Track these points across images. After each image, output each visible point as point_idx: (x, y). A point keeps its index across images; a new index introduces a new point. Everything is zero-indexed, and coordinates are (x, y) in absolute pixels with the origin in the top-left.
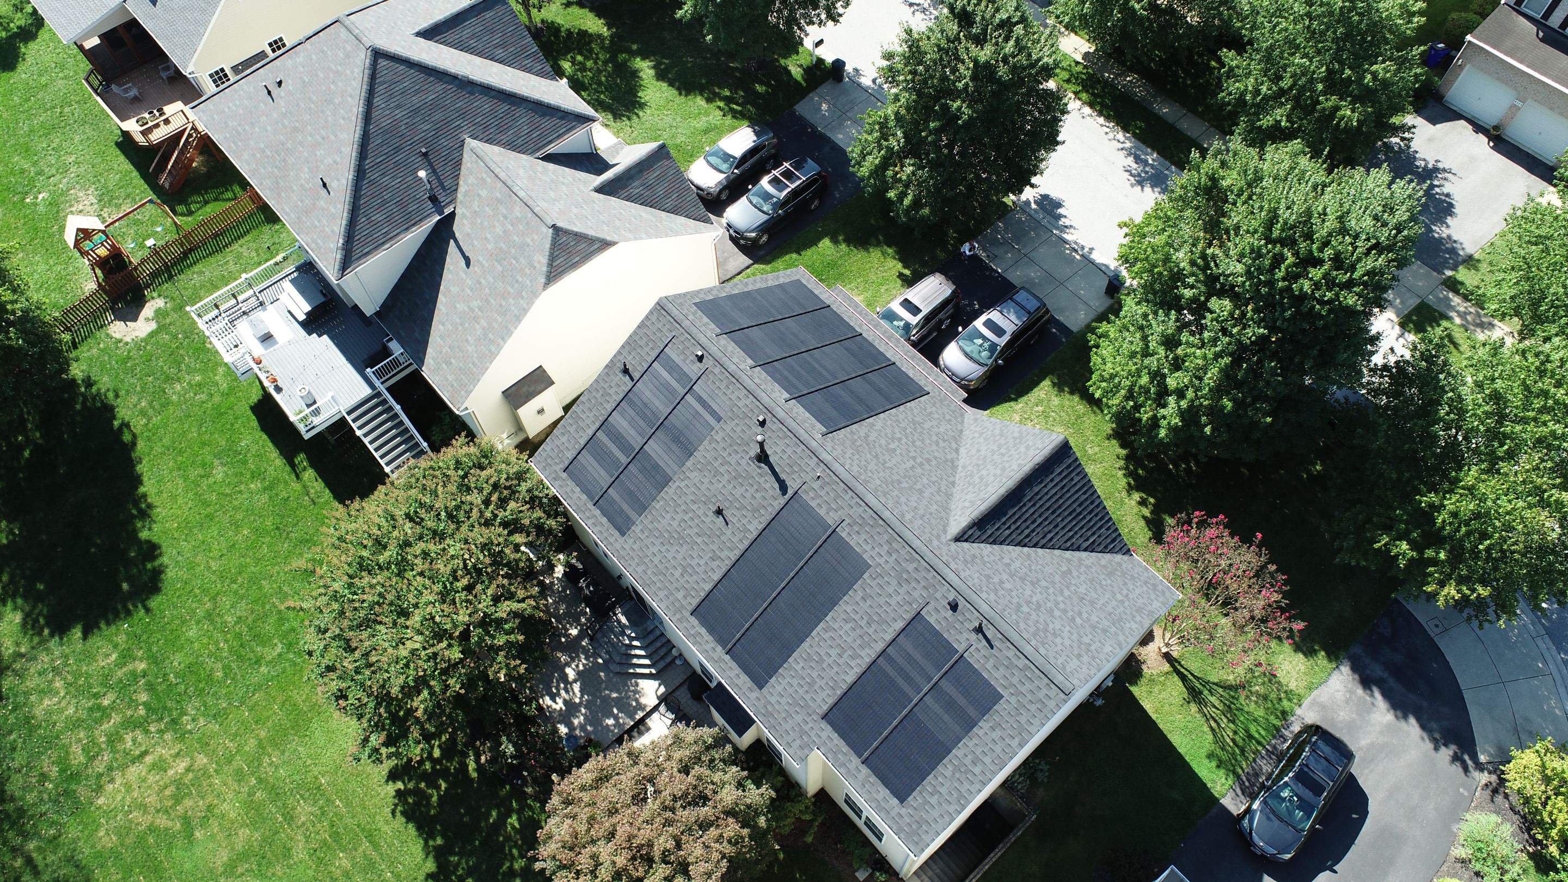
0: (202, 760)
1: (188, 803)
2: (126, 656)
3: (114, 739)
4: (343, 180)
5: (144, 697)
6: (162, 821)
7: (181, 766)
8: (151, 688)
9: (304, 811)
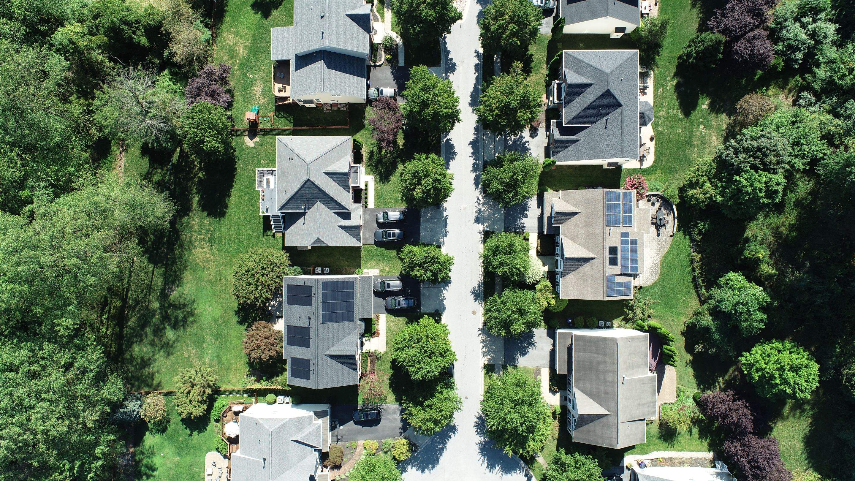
0: (212, 258)
1: (206, 264)
2: (210, 224)
3: (200, 241)
4: (289, 195)
5: (209, 236)
6: (201, 264)
7: (209, 256)
8: (211, 235)
9: (223, 281)
